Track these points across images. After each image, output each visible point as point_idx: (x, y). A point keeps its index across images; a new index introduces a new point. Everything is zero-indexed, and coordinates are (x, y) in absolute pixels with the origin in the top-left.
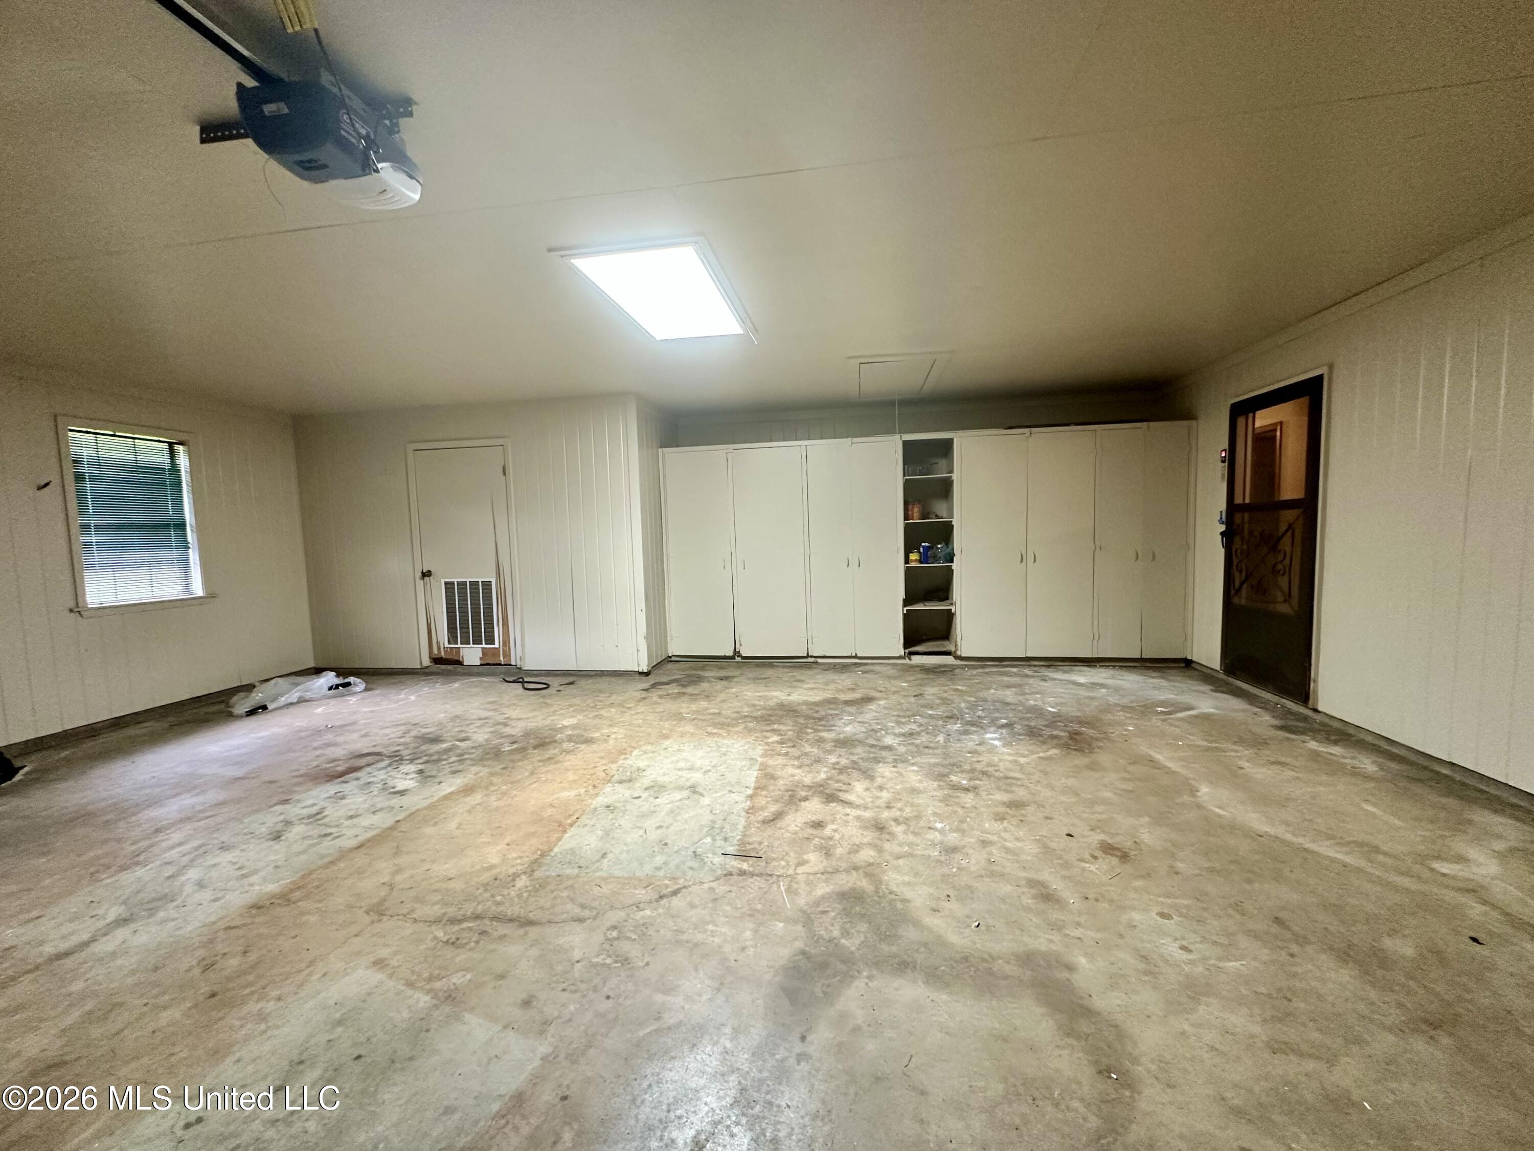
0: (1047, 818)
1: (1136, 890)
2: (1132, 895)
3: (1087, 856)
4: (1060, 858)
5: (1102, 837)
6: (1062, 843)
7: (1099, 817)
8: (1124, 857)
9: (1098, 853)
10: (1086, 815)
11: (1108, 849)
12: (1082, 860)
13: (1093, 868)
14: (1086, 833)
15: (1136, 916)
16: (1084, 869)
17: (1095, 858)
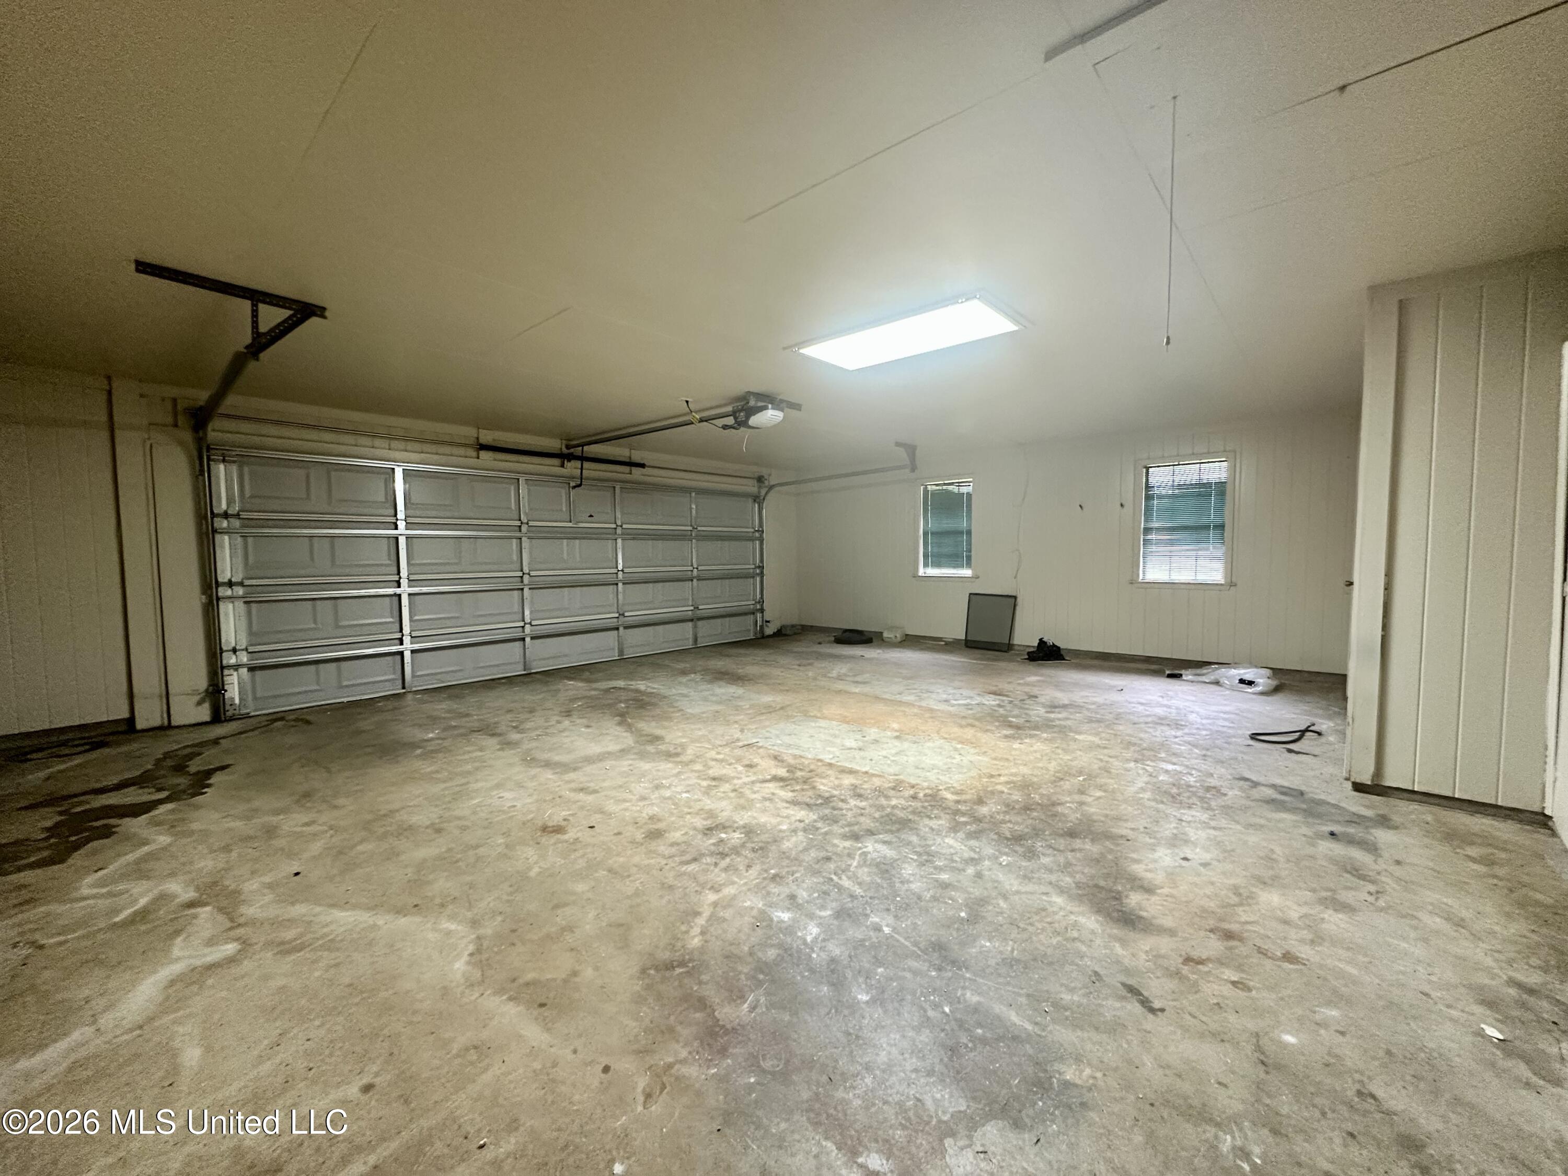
0: (619, 834)
1: (532, 812)
2: (534, 809)
3: (571, 818)
4: (588, 810)
5: (566, 837)
6: (595, 819)
7: (578, 854)
8: (544, 829)
9: (563, 823)
10: (589, 850)
11: (559, 830)
12: (572, 815)
13: (564, 813)
14: (579, 834)
15: (529, 800)
16: (569, 810)
17: (565, 820)
